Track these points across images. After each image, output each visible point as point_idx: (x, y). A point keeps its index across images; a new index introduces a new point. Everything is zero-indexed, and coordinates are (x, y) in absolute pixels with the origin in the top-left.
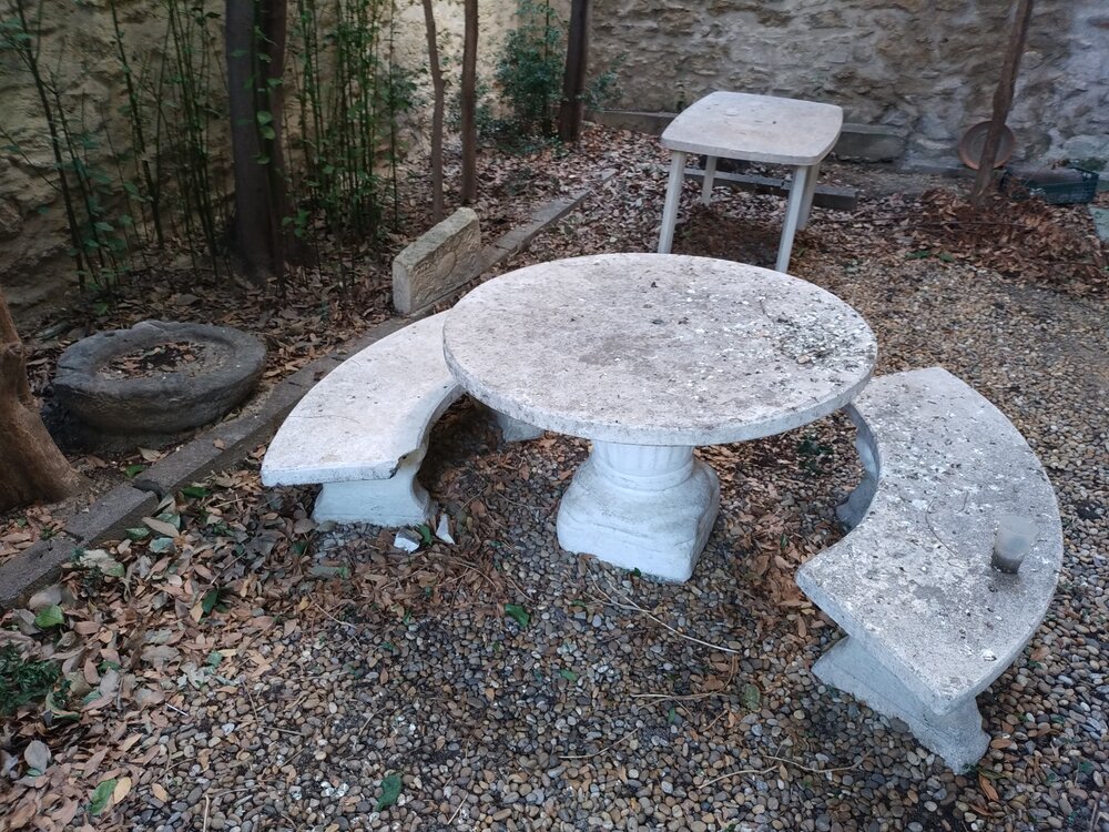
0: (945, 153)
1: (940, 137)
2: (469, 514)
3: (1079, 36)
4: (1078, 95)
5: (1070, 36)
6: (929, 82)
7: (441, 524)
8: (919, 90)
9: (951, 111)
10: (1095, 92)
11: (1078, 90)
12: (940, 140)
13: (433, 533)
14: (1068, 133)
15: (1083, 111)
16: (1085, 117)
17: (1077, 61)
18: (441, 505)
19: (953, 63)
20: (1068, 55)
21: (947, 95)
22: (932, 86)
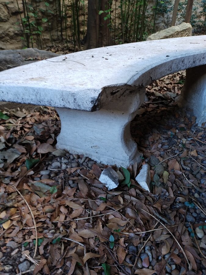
2: (166, 168)
7: (142, 171)
13: (133, 177)
18: (145, 157)
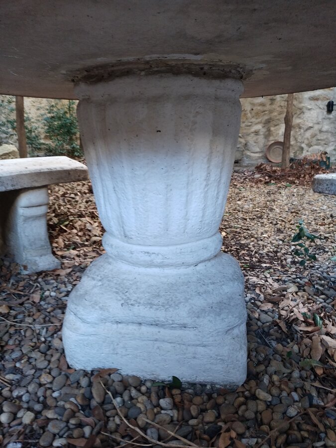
0: (259, 158)
1: (256, 151)
3: (306, 105)
4: (310, 129)
5: (303, 105)
6: (248, 127)
8: (245, 131)
9: (259, 140)
10: (316, 127)
11: (310, 127)
12: (256, 153)
14: (309, 145)
15: (314, 136)
16: (315, 138)
17: (307, 114)
19: (257, 119)
20: (303, 113)
21: (257, 133)
22: (249, 129)
